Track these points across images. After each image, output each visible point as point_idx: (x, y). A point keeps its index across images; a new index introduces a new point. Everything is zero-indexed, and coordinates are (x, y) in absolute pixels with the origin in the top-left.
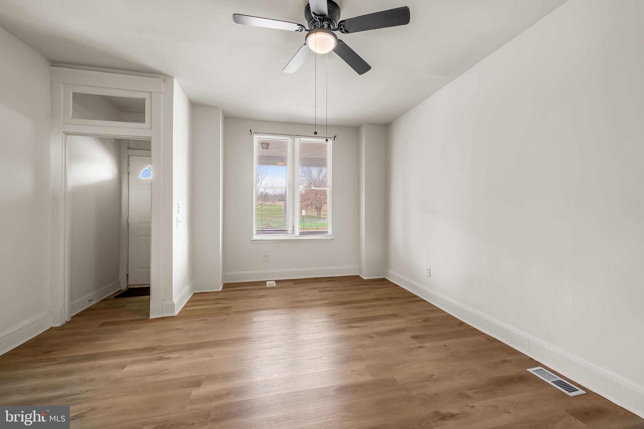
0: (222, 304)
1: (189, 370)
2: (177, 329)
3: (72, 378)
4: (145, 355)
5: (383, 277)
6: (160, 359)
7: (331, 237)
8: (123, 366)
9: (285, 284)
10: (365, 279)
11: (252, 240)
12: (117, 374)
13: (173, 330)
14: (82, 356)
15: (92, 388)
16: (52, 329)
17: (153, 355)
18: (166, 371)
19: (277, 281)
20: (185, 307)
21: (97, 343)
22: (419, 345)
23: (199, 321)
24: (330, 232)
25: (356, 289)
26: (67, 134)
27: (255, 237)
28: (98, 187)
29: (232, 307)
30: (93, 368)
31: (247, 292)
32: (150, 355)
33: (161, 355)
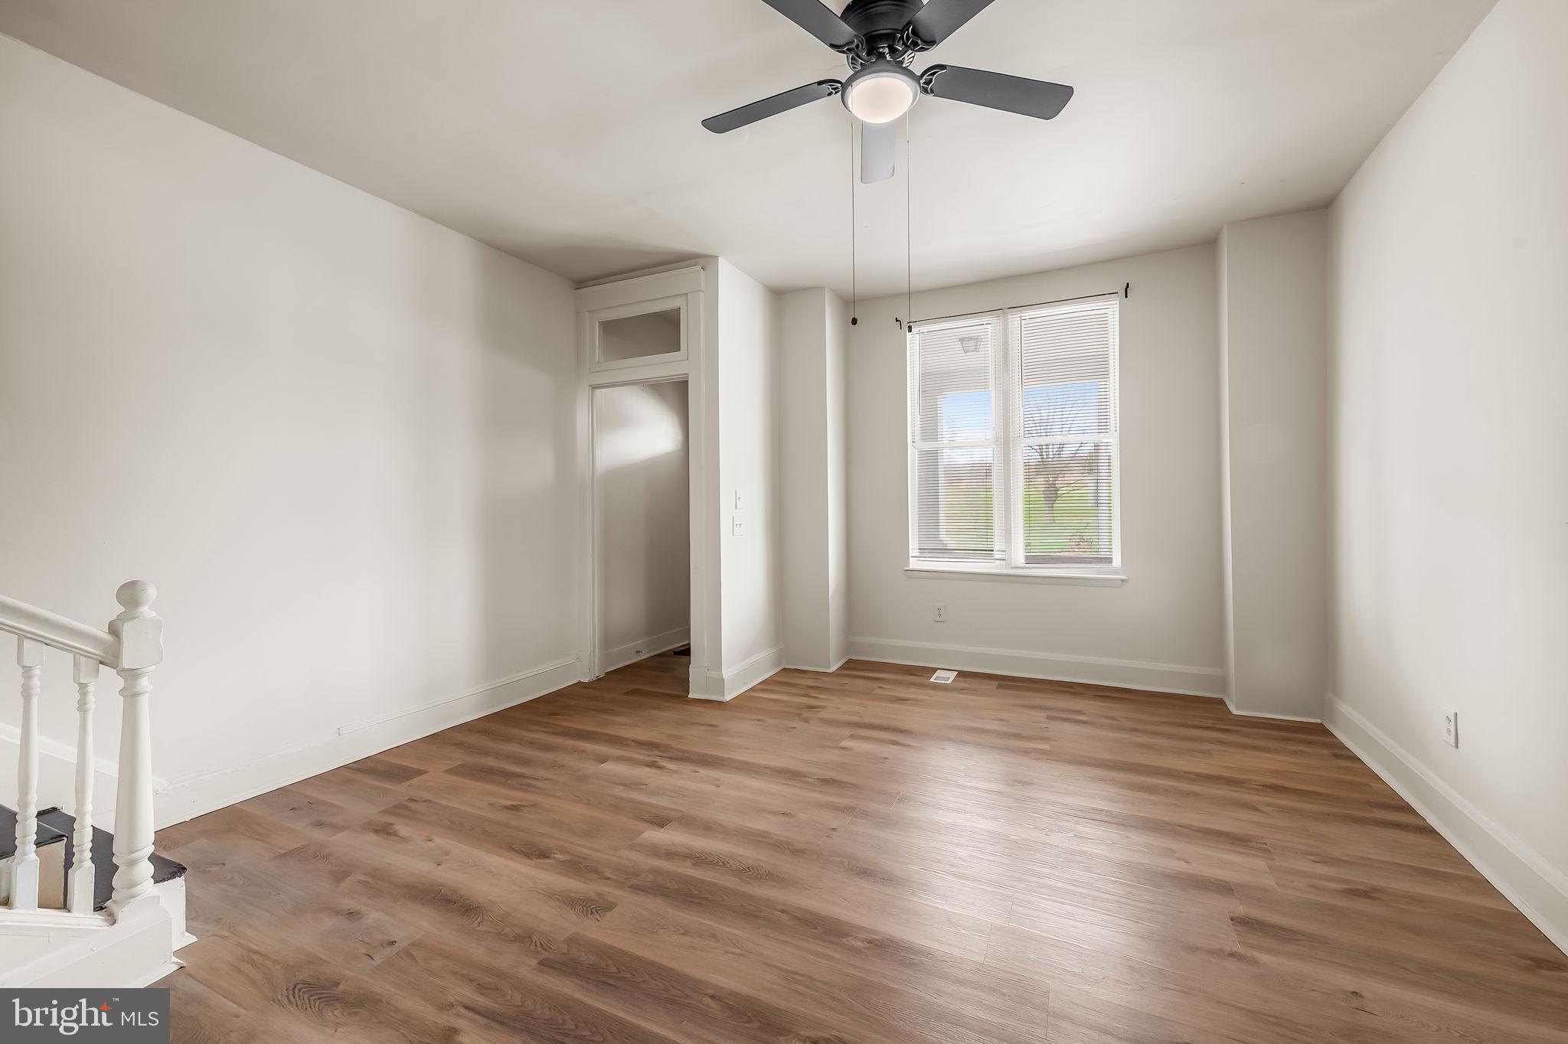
0: (813, 699)
1: (671, 796)
2: (710, 725)
3: (548, 756)
4: (641, 754)
5: (1319, 721)
6: (652, 765)
7: (1120, 574)
8: (603, 759)
9: (976, 684)
10: (1235, 712)
11: (906, 568)
12: (590, 767)
13: (703, 725)
14: (578, 730)
15: (553, 777)
16: (580, 683)
17: (649, 756)
18: (643, 787)
19: (962, 674)
20: (752, 690)
21: (606, 717)
22: (1239, 949)
23: (752, 720)
24: (1117, 562)
25: (1169, 736)
26: (594, 387)
27: (914, 564)
28: (650, 466)
29: (824, 707)
30: (575, 750)
31: (877, 684)
32: (644, 754)
33: (657, 759)
